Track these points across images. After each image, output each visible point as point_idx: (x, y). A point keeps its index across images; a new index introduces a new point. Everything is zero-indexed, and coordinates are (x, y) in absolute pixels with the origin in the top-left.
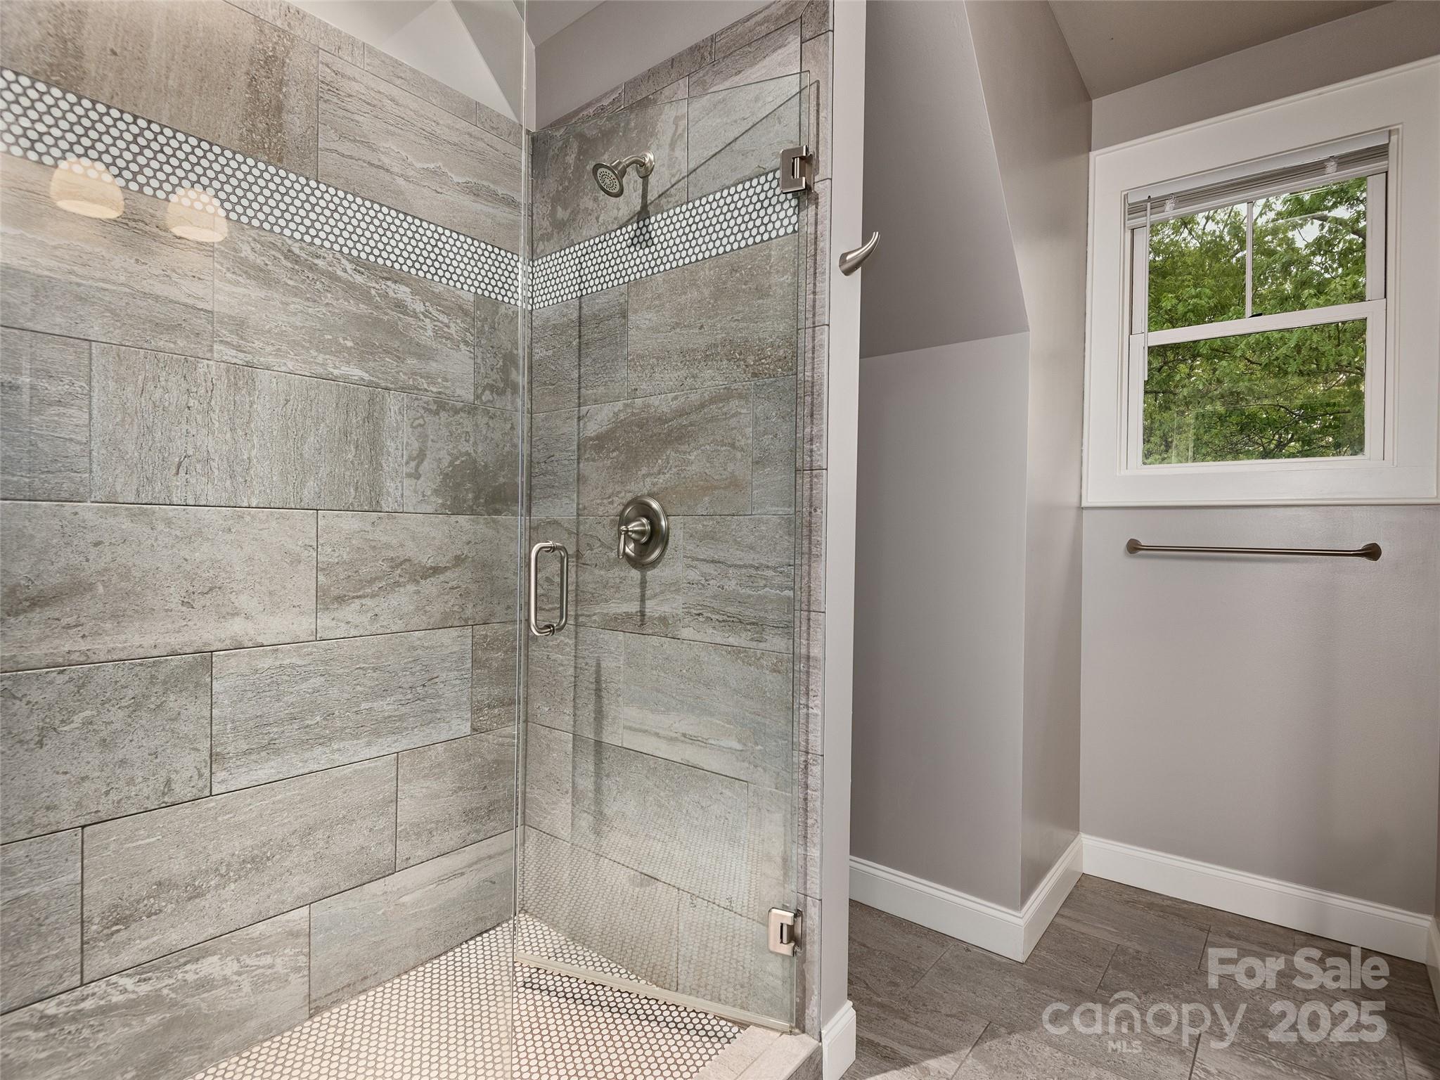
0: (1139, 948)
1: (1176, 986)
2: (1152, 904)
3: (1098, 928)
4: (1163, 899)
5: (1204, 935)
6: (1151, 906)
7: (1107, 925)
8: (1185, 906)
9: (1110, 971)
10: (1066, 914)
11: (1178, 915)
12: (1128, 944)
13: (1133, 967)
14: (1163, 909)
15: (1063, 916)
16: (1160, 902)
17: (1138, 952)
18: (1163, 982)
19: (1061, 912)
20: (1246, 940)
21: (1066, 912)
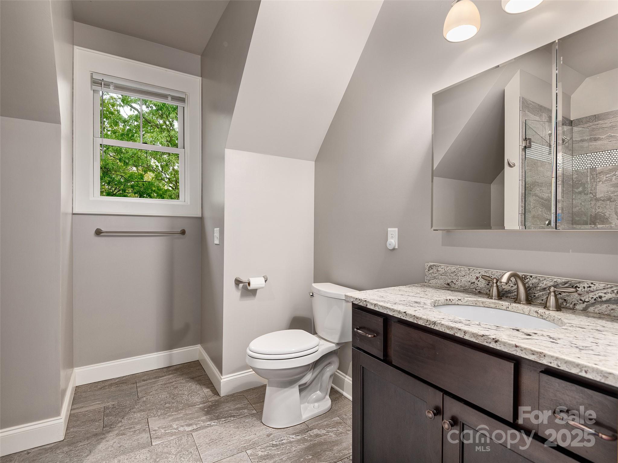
0: (113, 403)
1: (133, 409)
2: (111, 384)
3: (92, 405)
4: (115, 380)
5: (135, 385)
6: (111, 385)
7: (97, 401)
8: (124, 378)
9: (106, 419)
10: (75, 407)
11: (122, 383)
12: (109, 404)
13: (114, 412)
14: (116, 384)
15: (74, 409)
16: (114, 381)
17: (113, 405)
18: (128, 410)
19: (72, 408)
20: (150, 379)
21: (75, 406)
